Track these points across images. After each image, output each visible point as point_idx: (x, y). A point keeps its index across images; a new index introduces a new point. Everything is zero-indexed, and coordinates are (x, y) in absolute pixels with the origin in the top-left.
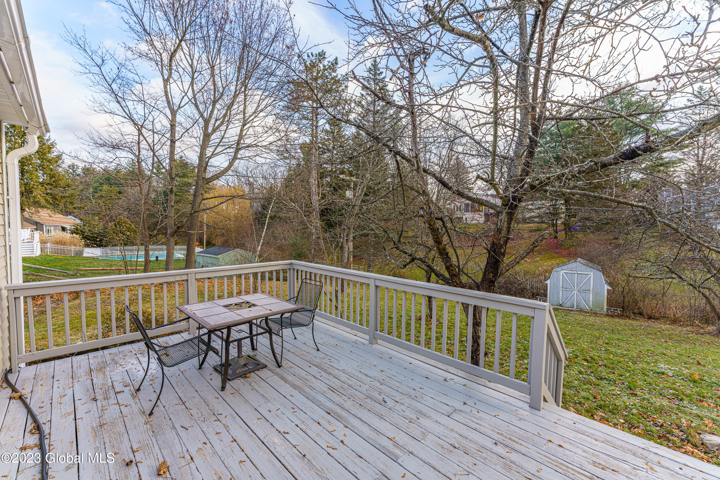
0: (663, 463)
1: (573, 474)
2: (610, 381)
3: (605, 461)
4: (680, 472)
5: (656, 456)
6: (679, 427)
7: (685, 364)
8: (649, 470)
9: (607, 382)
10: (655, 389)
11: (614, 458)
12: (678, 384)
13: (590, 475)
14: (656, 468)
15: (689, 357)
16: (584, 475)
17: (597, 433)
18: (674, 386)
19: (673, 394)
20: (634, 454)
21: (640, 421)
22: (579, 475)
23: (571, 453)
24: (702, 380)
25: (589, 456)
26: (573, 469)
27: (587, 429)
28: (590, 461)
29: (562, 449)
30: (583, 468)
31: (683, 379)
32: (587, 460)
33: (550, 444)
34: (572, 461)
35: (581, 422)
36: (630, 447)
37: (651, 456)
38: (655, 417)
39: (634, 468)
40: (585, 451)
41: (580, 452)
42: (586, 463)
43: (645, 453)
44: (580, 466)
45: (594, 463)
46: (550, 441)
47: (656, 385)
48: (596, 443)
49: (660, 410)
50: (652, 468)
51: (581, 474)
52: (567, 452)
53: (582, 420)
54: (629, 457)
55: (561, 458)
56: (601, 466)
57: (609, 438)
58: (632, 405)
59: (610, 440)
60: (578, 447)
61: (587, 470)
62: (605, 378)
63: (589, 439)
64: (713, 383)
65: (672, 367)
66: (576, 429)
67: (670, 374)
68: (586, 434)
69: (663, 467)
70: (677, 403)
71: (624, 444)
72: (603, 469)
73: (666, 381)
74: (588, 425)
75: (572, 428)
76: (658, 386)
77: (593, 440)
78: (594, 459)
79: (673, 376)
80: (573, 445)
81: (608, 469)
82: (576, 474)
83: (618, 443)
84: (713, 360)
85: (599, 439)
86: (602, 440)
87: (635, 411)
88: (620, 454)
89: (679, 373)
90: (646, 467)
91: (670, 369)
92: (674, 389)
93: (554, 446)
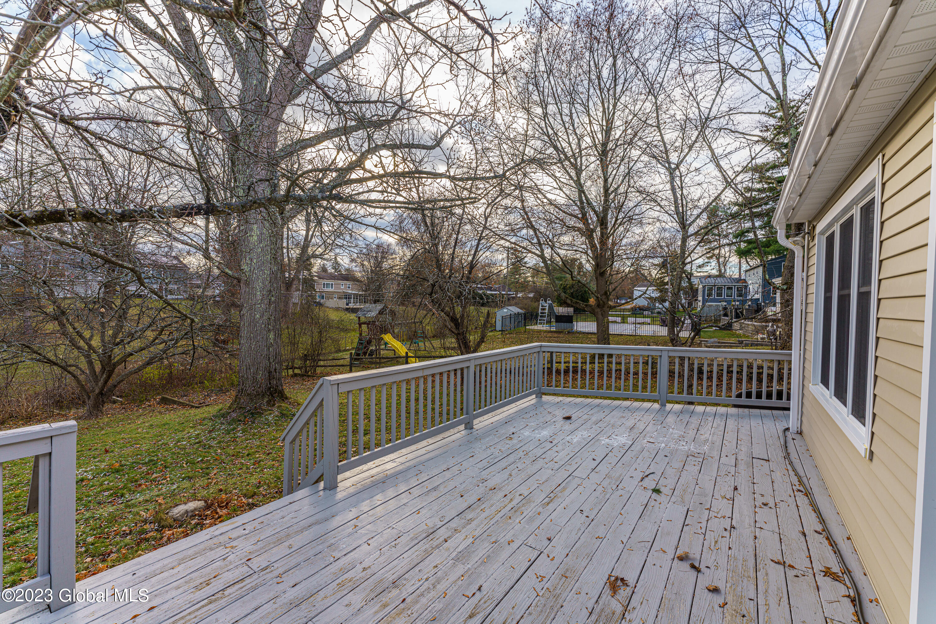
0: (233, 536)
1: (195, 617)
2: (28, 527)
3: (201, 577)
4: (247, 532)
5: (223, 536)
6: (145, 521)
7: (94, 458)
8: (232, 550)
9: (25, 531)
10: (90, 502)
11: (202, 568)
12: (106, 483)
13: (206, 601)
14: (234, 544)
15: (90, 449)
16: (203, 606)
17: (166, 562)
18: (105, 487)
19: (111, 495)
20: (211, 549)
21: (106, 544)
22: (200, 612)
23: (169, 603)
24: (122, 466)
25: (186, 588)
26: (190, 614)
27: (153, 568)
28: (192, 590)
29: (156, 610)
30: (195, 602)
31: (105, 475)
32: (189, 592)
33: (137, 619)
34: (180, 608)
35: (139, 567)
36: (202, 547)
37: (222, 539)
38: (115, 529)
39: (224, 559)
40: (178, 588)
41: (174, 593)
42: (192, 596)
43: (215, 541)
44: (191, 604)
45: (197, 588)
46: (135, 617)
47: (87, 496)
48: (175, 571)
49: (113, 519)
50: (232, 547)
51: (200, 608)
52: (165, 606)
53: (136, 565)
54: (212, 555)
55: (167, 618)
56: (204, 585)
57: (180, 556)
58: (81, 535)
59: (182, 556)
60: (167, 592)
61: (199, 600)
62: (18, 528)
63: (165, 574)
64: (133, 463)
65: (86, 468)
66: (143, 578)
67: (90, 477)
68: (157, 572)
69: (235, 539)
70: (120, 502)
71: (195, 549)
72: (208, 585)
73: (92, 486)
74: (149, 563)
75: (137, 581)
76: (89, 497)
77: (171, 571)
78: (193, 585)
79: (94, 477)
80: (160, 594)
81: (211, 581)
82: (197, 613)
83: (191, 552)
84: (113, 442)
85: (174, 564)
86: (176, 563)
87: (90, 539)
88: (202, 560)
89: (98, 471)
90: (228, 550)
91: (86, 472)
92: (108, 489)
93: (146, 617)
